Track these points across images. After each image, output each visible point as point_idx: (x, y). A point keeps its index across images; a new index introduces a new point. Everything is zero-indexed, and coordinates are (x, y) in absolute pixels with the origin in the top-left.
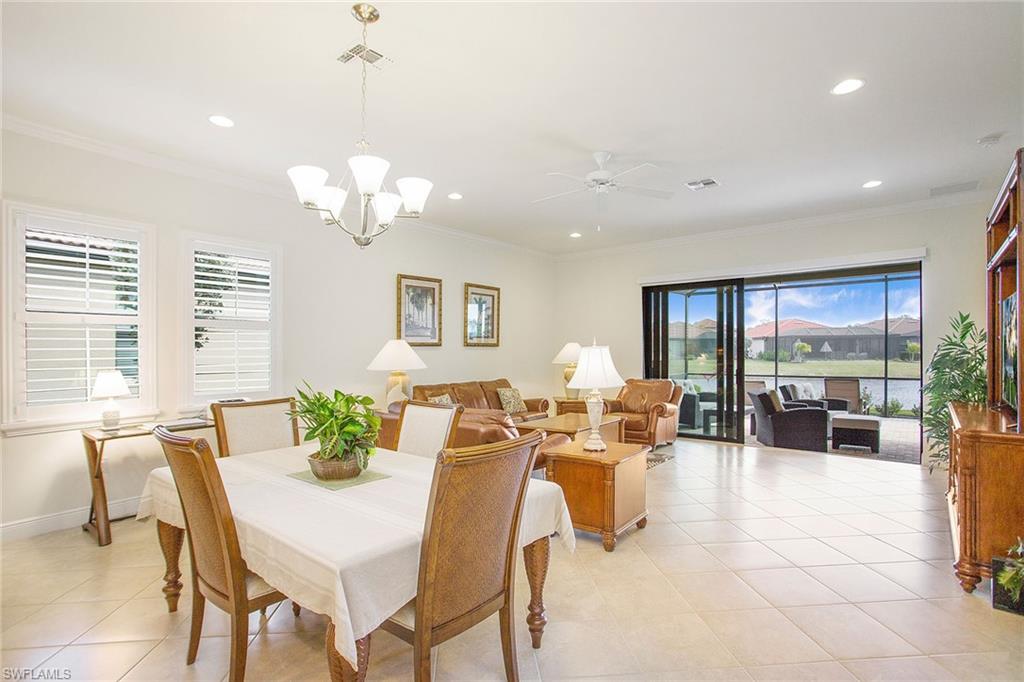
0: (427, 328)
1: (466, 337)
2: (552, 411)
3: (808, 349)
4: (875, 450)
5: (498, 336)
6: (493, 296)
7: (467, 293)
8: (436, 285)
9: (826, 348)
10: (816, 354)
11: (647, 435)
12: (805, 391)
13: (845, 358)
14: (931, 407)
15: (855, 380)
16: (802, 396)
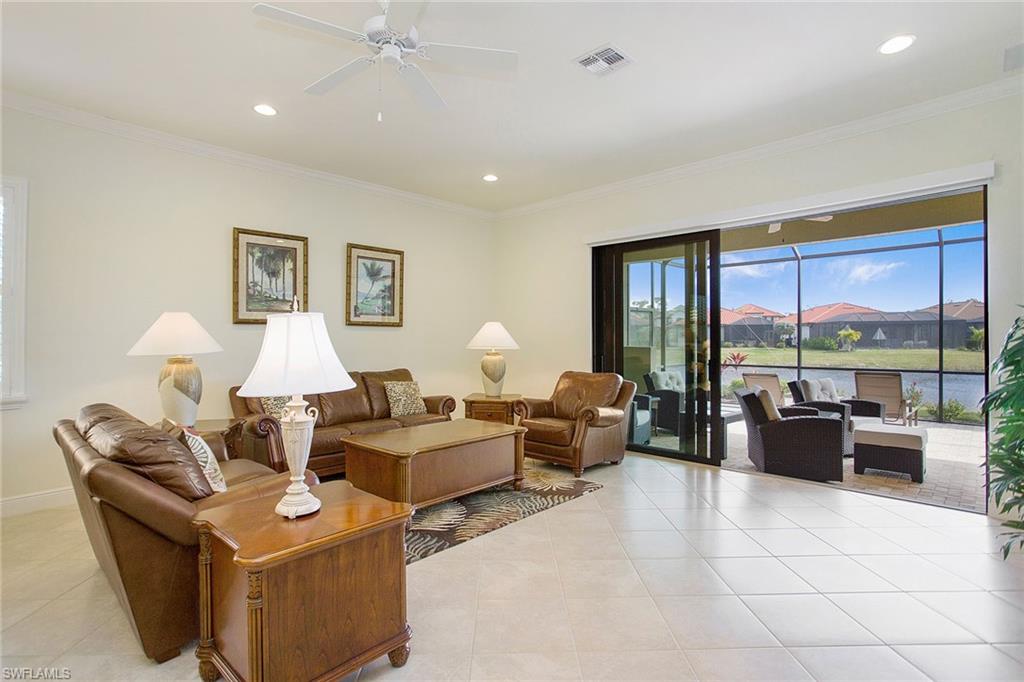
0: (284, 301)
1: (348, 313)
2: (459, 412)
3: (857, 336)
4: (918, 478)
5: (401, 313)
6: (394, 262)
7: (349, 257)
8: (299, 245)
9: (880, 335)
10: (867, 342)
11: (571, 453)
12: (822, 390)
13: (900, 346)
14: (1002, 435)
15: (896, 374)
16: (817, 396)
